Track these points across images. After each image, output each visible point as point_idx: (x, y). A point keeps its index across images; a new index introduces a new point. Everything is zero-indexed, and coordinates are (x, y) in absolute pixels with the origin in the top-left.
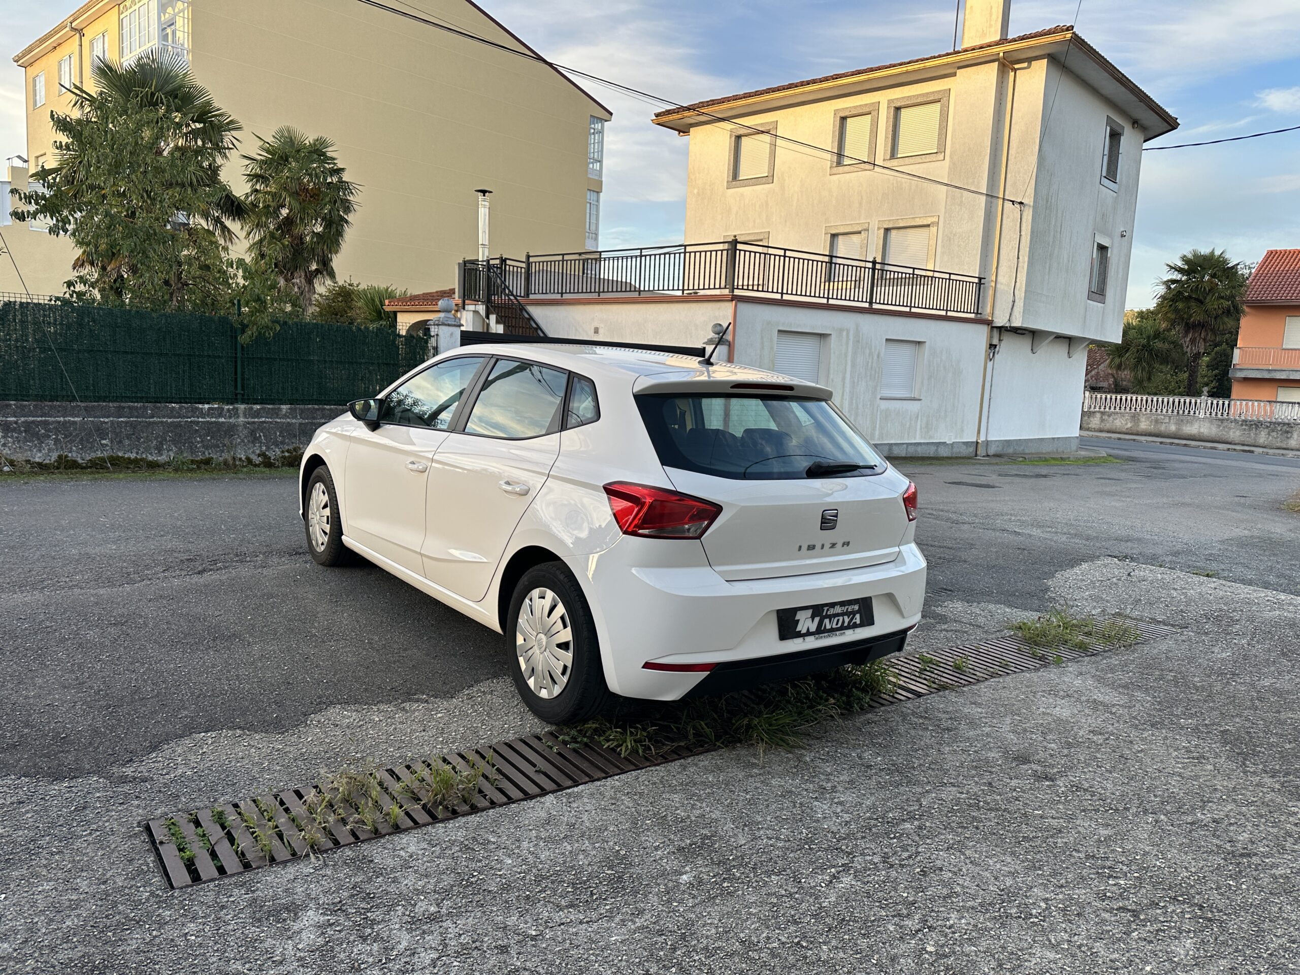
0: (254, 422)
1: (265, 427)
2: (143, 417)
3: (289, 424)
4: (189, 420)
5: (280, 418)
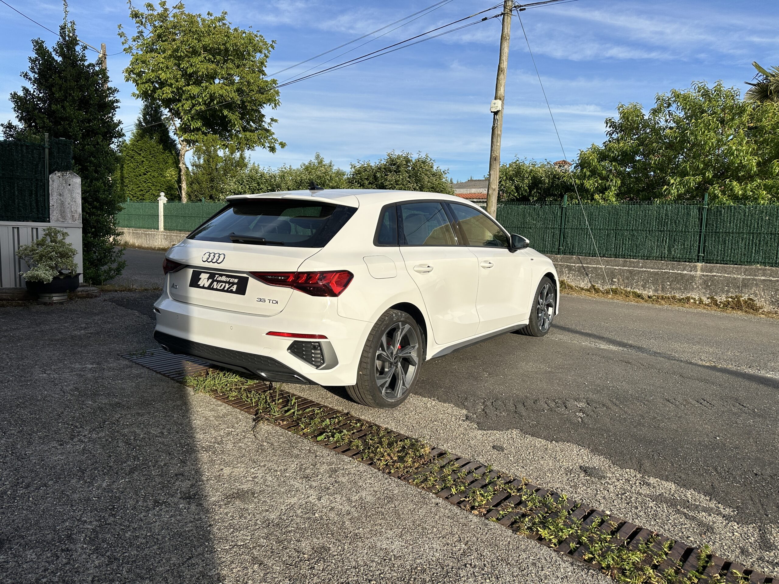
0: (707, 276)
1: (715, 279)
2: (637, 267)
3: (735, 279)
4: (664, 271)
5: (728, 274)
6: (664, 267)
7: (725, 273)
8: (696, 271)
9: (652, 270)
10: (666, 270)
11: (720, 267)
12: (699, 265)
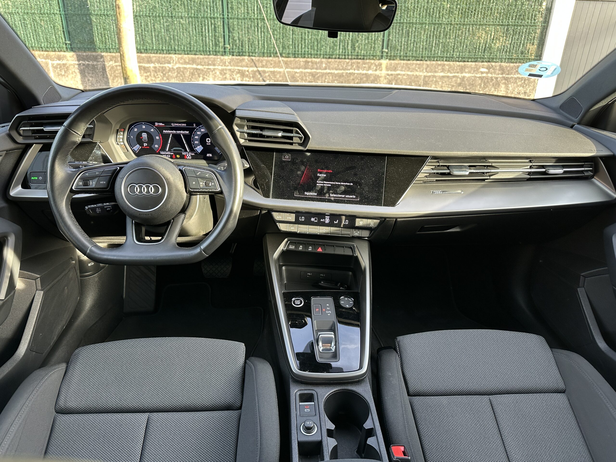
0: (392, 75)
1: (399, 78)
2: (320, 69)
3: (417, 77)
4: (348, 72)
5: (411, 71)
6: (349, 68)
7: (408, 71)
8: (381, 70)
9: (336, 72)
10: (351, 71)
11: (404, 64)
12: (384, 62)
